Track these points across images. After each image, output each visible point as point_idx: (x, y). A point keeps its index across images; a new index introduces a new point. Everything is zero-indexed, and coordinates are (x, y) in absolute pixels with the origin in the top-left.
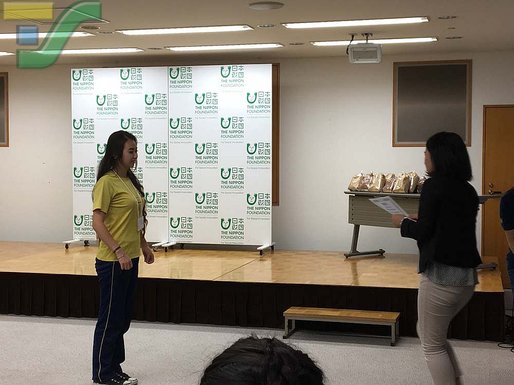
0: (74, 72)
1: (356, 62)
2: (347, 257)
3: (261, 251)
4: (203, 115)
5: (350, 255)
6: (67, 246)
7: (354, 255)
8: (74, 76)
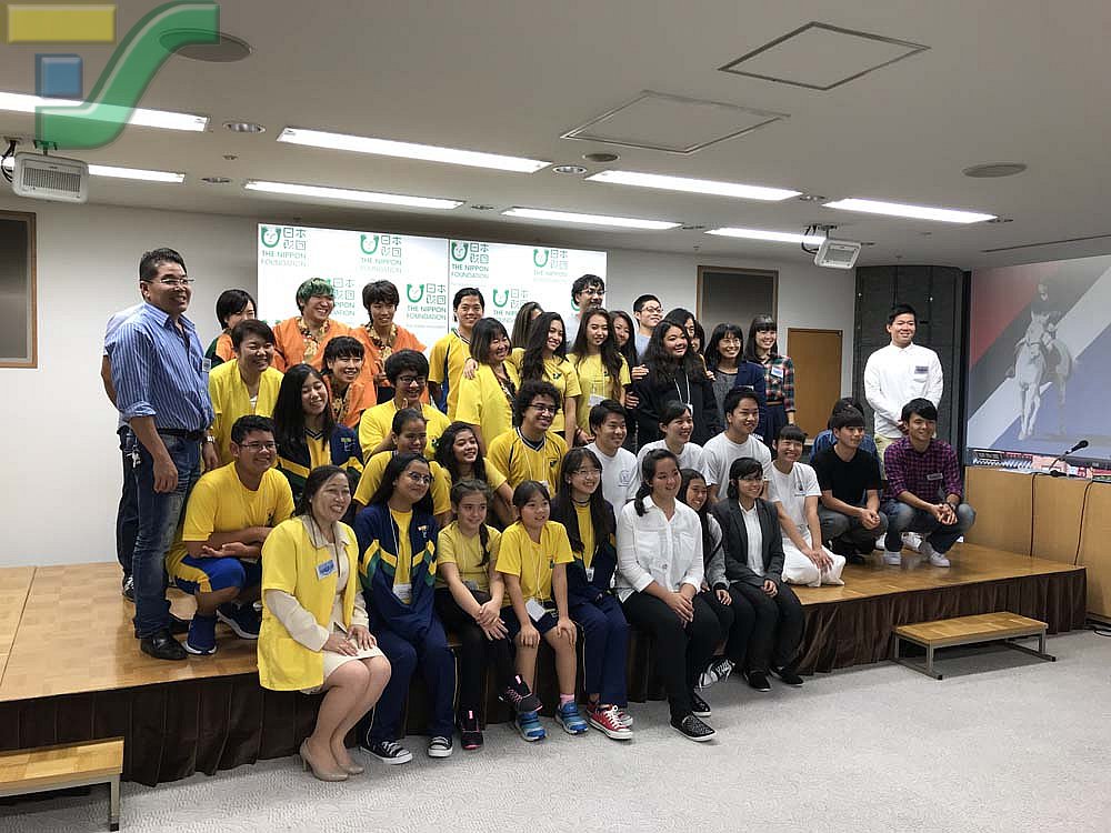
8: (265, 236)
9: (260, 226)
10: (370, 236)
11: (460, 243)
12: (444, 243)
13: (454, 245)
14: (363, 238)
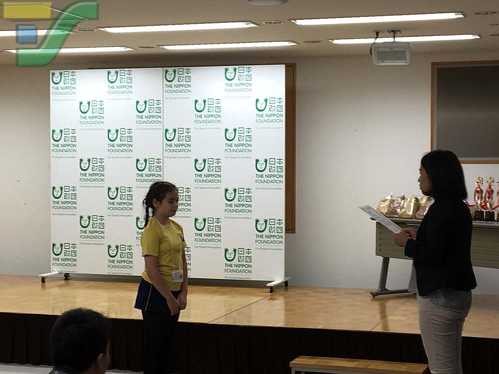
0: (53, 74)
1: (381, 64)
2: (374, 296)
3: (271, 288)
4: (203, 125)
5: (377, 294)
6: (43, 280)
7: (382, 293)
8: (54, 78)
9: (51, 72)
10: (113, 71)
11: (171, 70)
12: (160, 70)
13: (167, 71)
14: (109, 73)
